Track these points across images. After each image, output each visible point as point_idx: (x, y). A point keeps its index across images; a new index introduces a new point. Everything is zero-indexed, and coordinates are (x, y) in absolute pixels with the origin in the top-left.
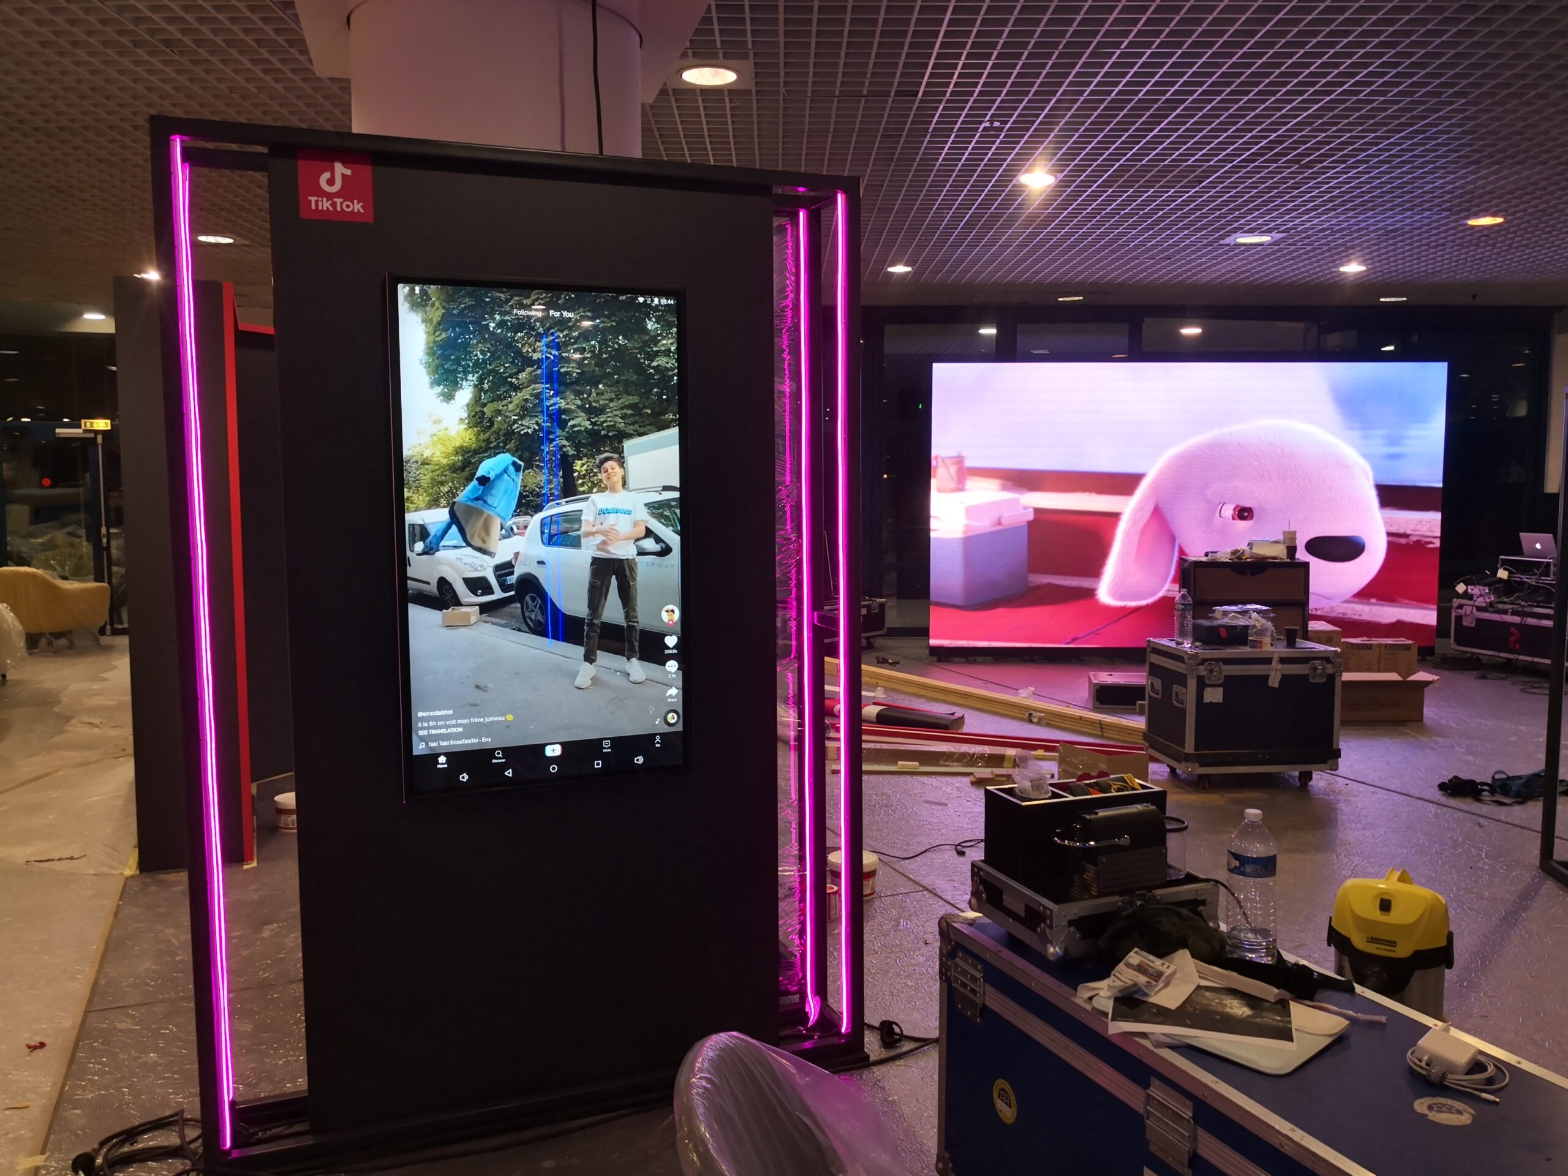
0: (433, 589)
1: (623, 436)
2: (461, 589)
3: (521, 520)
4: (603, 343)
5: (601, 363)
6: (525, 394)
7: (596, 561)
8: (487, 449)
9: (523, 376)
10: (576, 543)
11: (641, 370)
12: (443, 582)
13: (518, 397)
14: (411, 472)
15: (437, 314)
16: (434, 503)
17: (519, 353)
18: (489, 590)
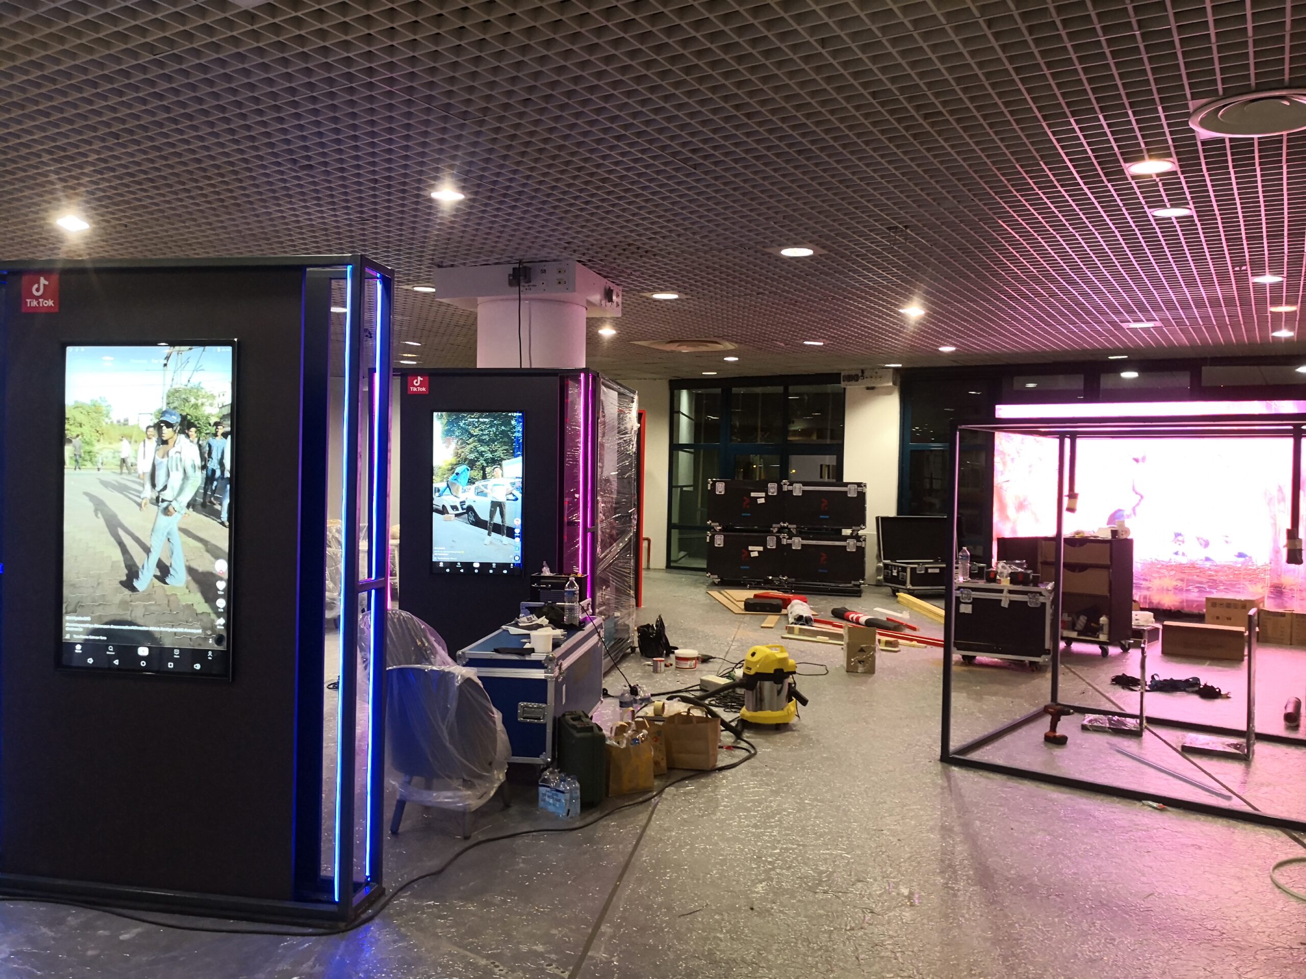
0: (441, 508)
1: (502, 459)
2: (449, 509)
3: (469, 487)
4: (497, 429)
5: (496, 435)
6: (471, 446)
7: (492, 502)
8: (458, 464)
9: (471, 440)
10: (486, 495)
11: (509, 437)
12: (444, 506)
13: (469, 447)
14: (435, 471)
15: (445, 421)
16: (442, 481)
17: (470, 433)
18: (457, 509)
